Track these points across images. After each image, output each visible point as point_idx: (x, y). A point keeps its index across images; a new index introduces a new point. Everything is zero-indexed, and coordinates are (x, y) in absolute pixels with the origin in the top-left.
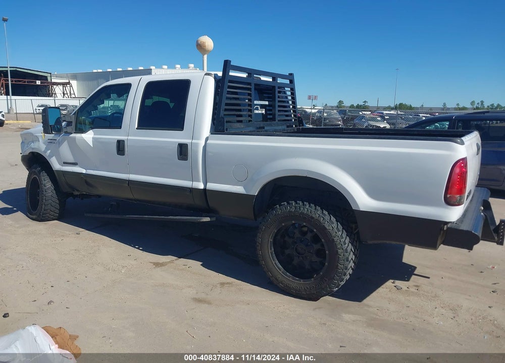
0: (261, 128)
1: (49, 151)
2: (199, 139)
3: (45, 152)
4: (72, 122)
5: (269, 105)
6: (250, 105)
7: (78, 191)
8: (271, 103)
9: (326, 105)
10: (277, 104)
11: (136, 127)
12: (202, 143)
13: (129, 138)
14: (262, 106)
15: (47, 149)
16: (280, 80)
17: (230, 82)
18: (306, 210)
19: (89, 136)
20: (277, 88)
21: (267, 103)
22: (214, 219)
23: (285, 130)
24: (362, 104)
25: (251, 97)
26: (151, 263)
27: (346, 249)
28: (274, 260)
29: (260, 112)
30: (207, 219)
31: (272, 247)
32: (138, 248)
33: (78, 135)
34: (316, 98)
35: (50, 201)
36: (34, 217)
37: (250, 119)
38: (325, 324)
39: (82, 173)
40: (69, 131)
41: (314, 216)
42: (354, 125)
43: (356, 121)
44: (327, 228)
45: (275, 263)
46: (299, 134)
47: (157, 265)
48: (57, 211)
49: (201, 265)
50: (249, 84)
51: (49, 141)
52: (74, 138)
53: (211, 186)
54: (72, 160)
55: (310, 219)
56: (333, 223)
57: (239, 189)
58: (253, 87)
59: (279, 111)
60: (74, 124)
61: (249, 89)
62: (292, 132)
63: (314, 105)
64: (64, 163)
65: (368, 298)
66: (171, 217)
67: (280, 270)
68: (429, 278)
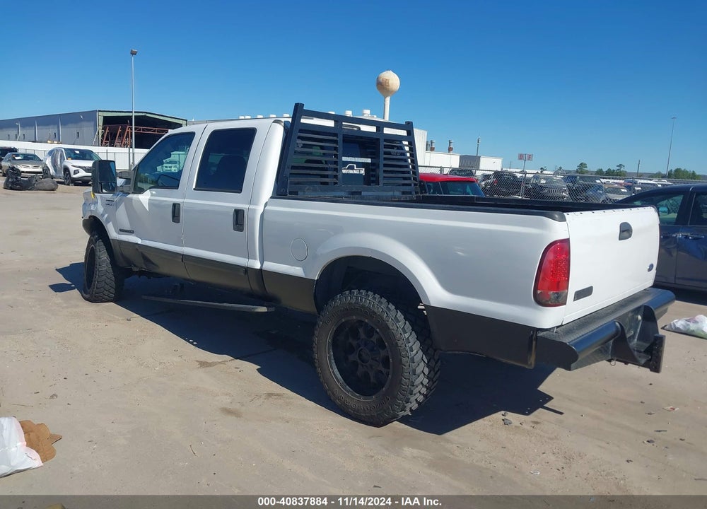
0: (353, 193)
1: (106, 215)
2: (256, 204)
3: (103, 215)
4: (130, 179)
5: (372, 164)
6: (336, 163)
7: (135, 266)
8: (375, 161)
9: (560, 168)
10: (382, 162)
11: (194, 187)
12: (260, 209)
13: (186, 200)
14: (360, 165)
15: (105, 211)
16: (387, 131)
17: (301, 131)
18: (368, 302)
19: (145, 198)
20: (381, 140)
21: (369, 161)
22: (272, 309)
23: (395, 198)
24: (616, 168)
25: (337, 151)
26: (197, 361)
27: (413, 358)
28: (332, 368)
29: (356, 172)
30: (263, 309)
31: (331, 350)
32: (192, 343)
33: (134, 196)
34: (530, 157)
35: (104, 277)
36: (87, 296)
37: (335, 180)
38: (373, 457)
39: (137, 244)
40: (125, 191)
41: (376, 310)
42: (587, 198)
43: (590, 193)
44: (391, 328)
45: (333, 372)
46: (418, 204)
47: (203, 364)
48: (113, 291)
49: (257, 370)
50: (335, 135)
51: (107, 202)
52: (131, 199)
53: (270, 266)
54: (128, 227)
55: (372, 314)
56: (398, 321)
57: (297, 271)
58: (340, 139)
59: (385, 171)
60: (132, 182)
61: (335, 142)
62: (407, 201)
63: (542, 169)
64: (121, 230)
65: (454, 432)
66: (225, 304)
67: (339, 382)
68: (561, 413)
